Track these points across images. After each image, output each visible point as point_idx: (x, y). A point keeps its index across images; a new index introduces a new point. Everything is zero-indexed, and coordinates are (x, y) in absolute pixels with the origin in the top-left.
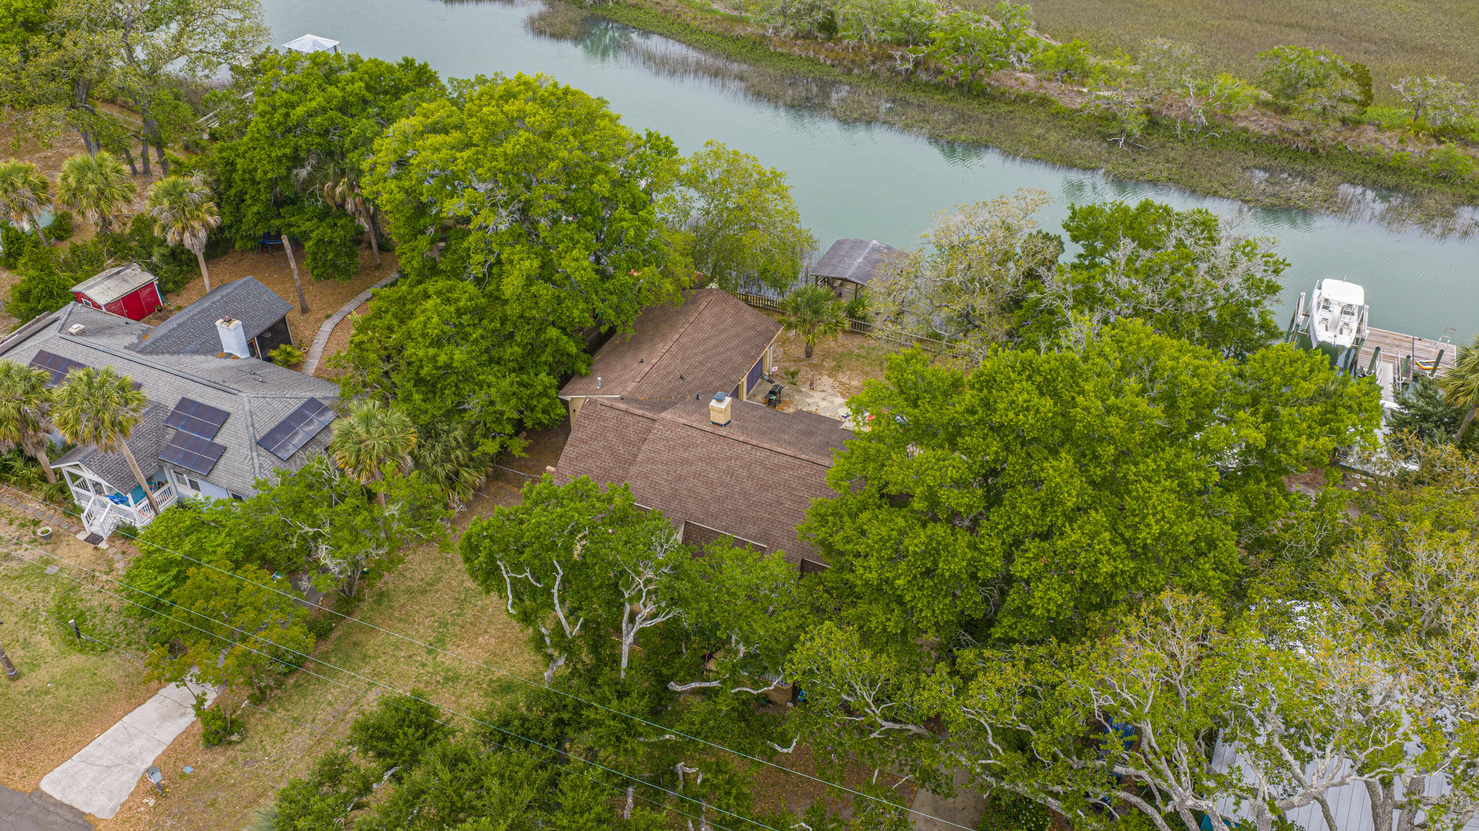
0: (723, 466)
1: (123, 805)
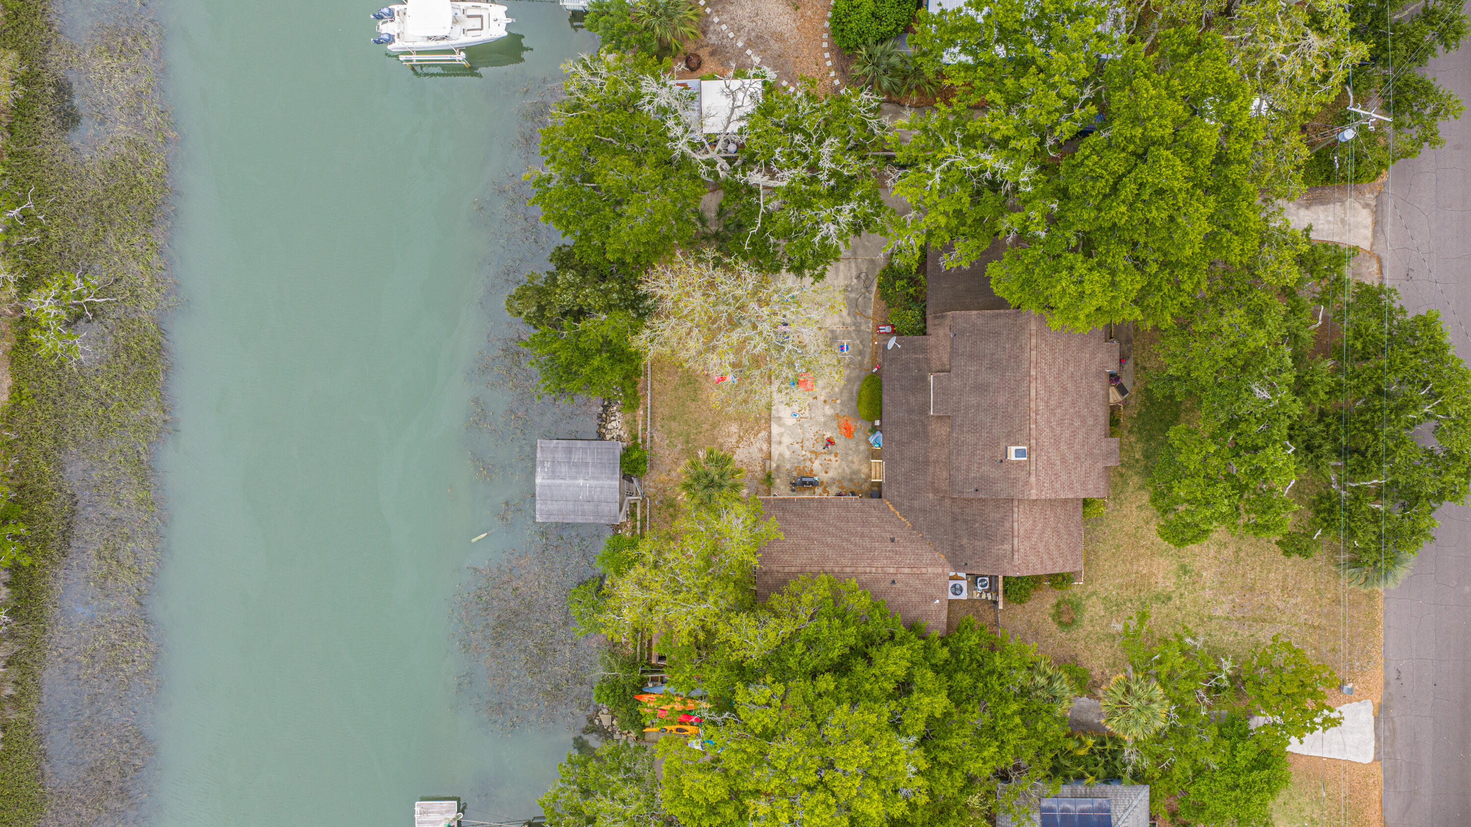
0: (1058, 430)
1: (1359, 701)
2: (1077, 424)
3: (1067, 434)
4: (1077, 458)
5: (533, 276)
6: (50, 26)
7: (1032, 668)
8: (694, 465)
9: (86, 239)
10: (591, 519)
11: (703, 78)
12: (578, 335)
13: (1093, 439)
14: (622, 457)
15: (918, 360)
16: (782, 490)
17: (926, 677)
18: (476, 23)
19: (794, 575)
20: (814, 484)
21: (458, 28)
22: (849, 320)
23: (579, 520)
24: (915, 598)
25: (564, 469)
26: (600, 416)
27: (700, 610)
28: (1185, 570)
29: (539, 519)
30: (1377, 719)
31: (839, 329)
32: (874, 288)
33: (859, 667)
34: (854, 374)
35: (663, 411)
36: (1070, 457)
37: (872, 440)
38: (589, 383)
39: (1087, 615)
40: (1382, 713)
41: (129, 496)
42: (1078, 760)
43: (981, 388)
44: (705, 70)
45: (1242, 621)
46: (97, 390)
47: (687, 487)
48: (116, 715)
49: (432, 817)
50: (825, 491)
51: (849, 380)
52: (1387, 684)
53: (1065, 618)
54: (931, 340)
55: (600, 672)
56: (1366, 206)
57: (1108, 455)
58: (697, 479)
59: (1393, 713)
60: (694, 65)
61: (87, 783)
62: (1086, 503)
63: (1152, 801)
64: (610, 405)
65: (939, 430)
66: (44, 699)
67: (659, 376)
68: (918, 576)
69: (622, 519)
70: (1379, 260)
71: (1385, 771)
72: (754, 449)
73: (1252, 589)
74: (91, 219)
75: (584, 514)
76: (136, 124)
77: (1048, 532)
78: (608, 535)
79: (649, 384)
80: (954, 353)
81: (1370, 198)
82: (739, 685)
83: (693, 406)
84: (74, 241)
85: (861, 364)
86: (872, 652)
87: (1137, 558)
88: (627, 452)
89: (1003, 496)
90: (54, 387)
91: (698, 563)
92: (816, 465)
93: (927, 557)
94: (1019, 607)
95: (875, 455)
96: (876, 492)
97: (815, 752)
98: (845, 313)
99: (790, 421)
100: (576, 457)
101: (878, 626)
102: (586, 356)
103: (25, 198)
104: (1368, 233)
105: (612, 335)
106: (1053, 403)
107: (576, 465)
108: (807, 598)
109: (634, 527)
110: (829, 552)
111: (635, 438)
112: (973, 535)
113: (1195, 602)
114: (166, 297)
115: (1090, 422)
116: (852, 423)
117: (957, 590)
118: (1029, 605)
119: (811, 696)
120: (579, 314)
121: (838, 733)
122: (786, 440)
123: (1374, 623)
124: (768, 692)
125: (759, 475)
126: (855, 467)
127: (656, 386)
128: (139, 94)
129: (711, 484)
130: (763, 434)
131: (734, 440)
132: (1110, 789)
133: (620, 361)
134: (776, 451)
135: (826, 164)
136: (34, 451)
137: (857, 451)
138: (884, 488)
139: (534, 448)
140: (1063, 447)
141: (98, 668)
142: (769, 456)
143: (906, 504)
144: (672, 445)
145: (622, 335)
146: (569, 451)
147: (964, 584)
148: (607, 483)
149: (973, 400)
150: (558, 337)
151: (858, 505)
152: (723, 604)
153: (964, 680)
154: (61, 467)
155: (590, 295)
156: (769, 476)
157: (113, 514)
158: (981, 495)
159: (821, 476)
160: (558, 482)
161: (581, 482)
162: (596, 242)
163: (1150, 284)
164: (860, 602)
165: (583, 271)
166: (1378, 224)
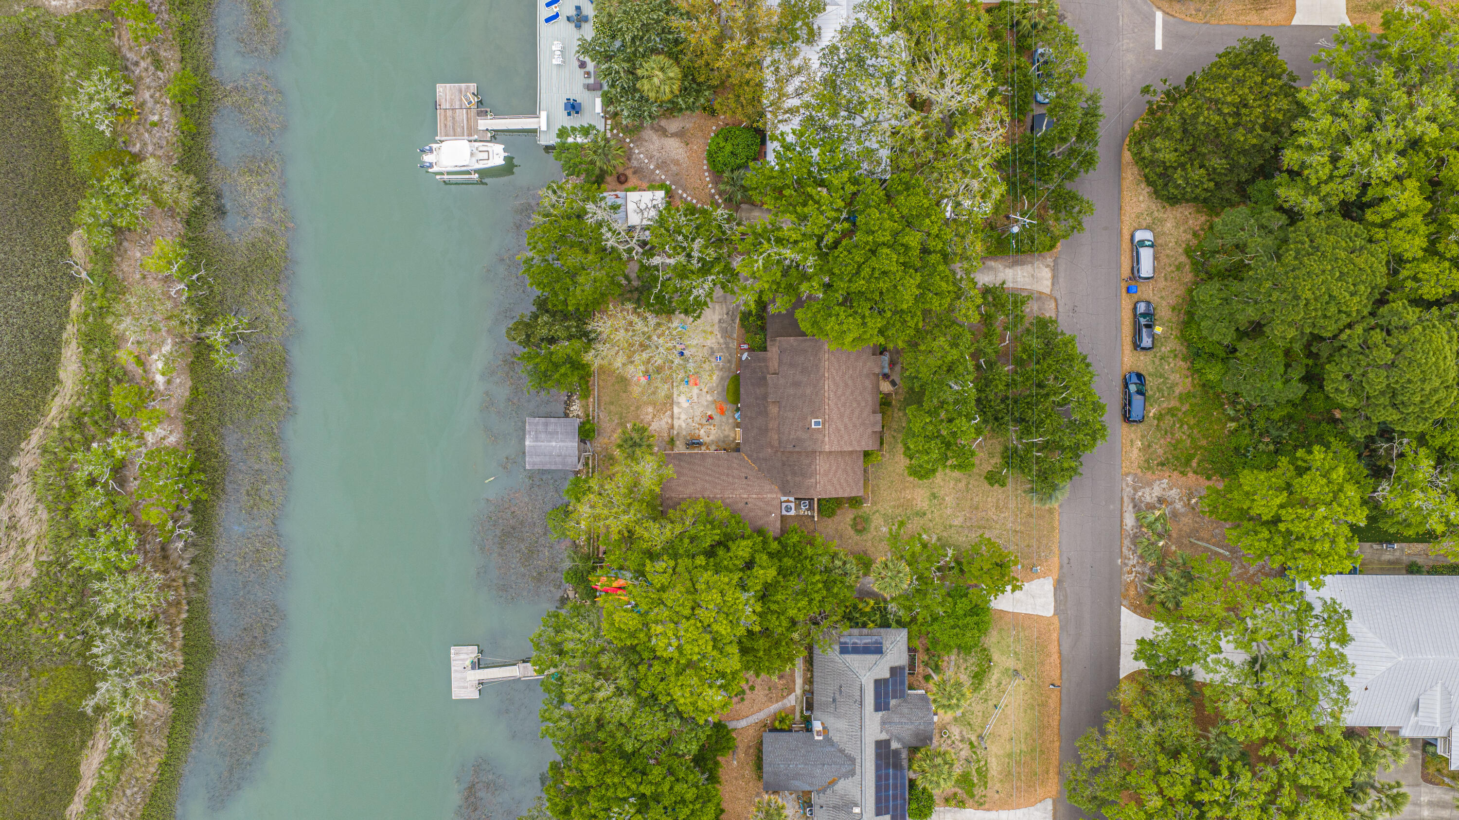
1: (1044, 578)
2: (855, 405)
3: (848, 411)
4: (855, 426)
5: (522, 316)
6: (210, 155)
7: (834, 556)
8: (624, 433)
9: (237, 292)
10: (560, 467)
11: (627, 190)
12: (552, 354)
13: (865, 414)
14: (580, 428)
15: (760, 367)
16: (680, 448)
17: (763, 558)
18: (485, 156)
19: (684, 499)
20: (700, 444)
21: (474, 160)
22: (721, 341)
23: (553, 467)
24: (760, 513)
25: (543, 436)
26: (565, 402)
27: (625, 518)
28: (934, 496)
29: (528, 467)
30: (1055, 589)
31: (715, 346)
32: (738, 321)
33: (721, 552)
34: (726, 375)
35: (605, 399)
36: (850, 426)
37: (736, 416)
38: (558, 383)
39: (873, 525)
40: (1059, 585)
41: (266, 455)
42: (863, 614)
43: (796, 384)
44: (629, 185)
45: (971, 528)
46: (245, 388)
47: (620, 446)
48: (260, 594)
49: (462, 656)
50: (708, 448)
51: (722, 379)
52: (1061, 567)
53: (859, 527)
54: (769, 354)
55: (567, 564)
56: (1047, 266)
57: (874, 424)
58: (626, 441)
59: (1065, 585)
60: (622, 180)
61: (242, 639)
62: (866, 454)
63: (909, 639)
64: (572, 395)
65: (773, 410)
66: (213, 585)
67: (603, 377)
68: (762, 499)
69: (580, 467)
70: (1056, 300)
71: (1060, 621)
72: (663, 423)
73: (977, 508)
74: (240, 280)
75: (556, 463)
76: (268, 218)
77: (840, 472)
78: (572, 477)
79: (595, 382)
80: (780, 362)
81: (1050, 261)
82: (647, 561)
83: (624, 395)
84: (229, 293)
85: (730, 368)
86: (730, 543)
87: (904, 489)
88: (582, 424)
89: (809, 449)
90: (218, 387)
91: (624, 491)
92: (702, 432)
93: (767, 487)
94: (830, 520)
95: (738, 425)
96: (737, 449)
97: (690, 597)
98: (719, 336)
99: (685, 405)
100: (551, 428)
101: (733, 528)
102: (557, 366)
103: (198, 265)
104: (1049, 283)
105: (572, 354)
106: (839, 392)
107: (550, 433)
108: (690, 512)
109: (588, 472)
110: (707, 486)
111: (588, 416)
112: (794, 474)
113: (941, 517)
114: (288, 329)
115: (863, 404)
116: (724, 406)
117: (788, 509)
118: (836, 519)
119: (691, 568)
120: (552, 340)
121: (703, 587)
122: (683, 417)
123: (1053, 528)
124: (664, 565)
125: (666, 439)
126: (726, 433)
127: (601, 383)
128: (269, 199)
129: (635, 444)
130: (669, 413)
131: (650, 417)
132: (882, 630)
133: (577, 369)
134: (676, 423)
135: (695, 254)
136: (206, 427)
137: (728, 423)
138: (742, 446)
139: (524, 423)
140: (846, 420)
141: (248, 565)
142: (672, 427)
143: (755, 455)
144: (611, 420)
145: (578, 353)
146: (546, 425)
147: (793, 505)
148: (569, 444)
149: (791, 391)
150: (538, 354)
151: (726, 456)
152: (639, 516)
153: (788, 562)
154: (222, 437)
155: (558, 330)
156: (672, 440)
157: (256, 467)
158: (797, 449)
159: (705, 439)
160: (539, 444)
161: (554, 444)
162: (562, 297)
163: (888, 323)
164: (721, 514)
165: (553, 314)
166: (1055, 278)
